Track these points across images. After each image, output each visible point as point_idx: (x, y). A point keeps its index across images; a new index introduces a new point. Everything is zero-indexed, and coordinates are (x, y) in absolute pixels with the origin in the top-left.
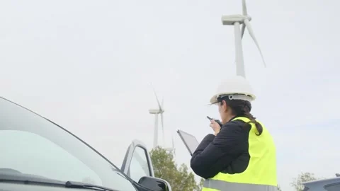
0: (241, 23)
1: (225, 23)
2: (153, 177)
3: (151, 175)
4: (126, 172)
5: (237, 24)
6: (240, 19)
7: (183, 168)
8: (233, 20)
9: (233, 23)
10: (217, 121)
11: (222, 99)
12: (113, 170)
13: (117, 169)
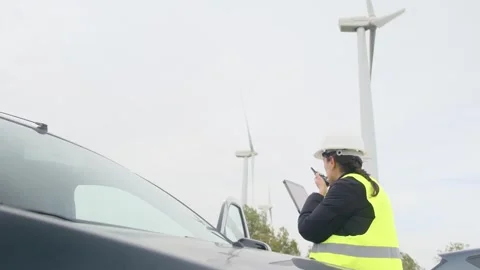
0: (366, 28)
1: (344, 29)
2: (249, 237)
3: (246, 236)
4: (222, 231)
5: (361, 30)
6: (366, 23)
7: (282, 233)
8: (355, 24)
9: (355, 29)
10: (322, 176)
11: (329, 155)
12: (208, 228)
13: (214, 229)
